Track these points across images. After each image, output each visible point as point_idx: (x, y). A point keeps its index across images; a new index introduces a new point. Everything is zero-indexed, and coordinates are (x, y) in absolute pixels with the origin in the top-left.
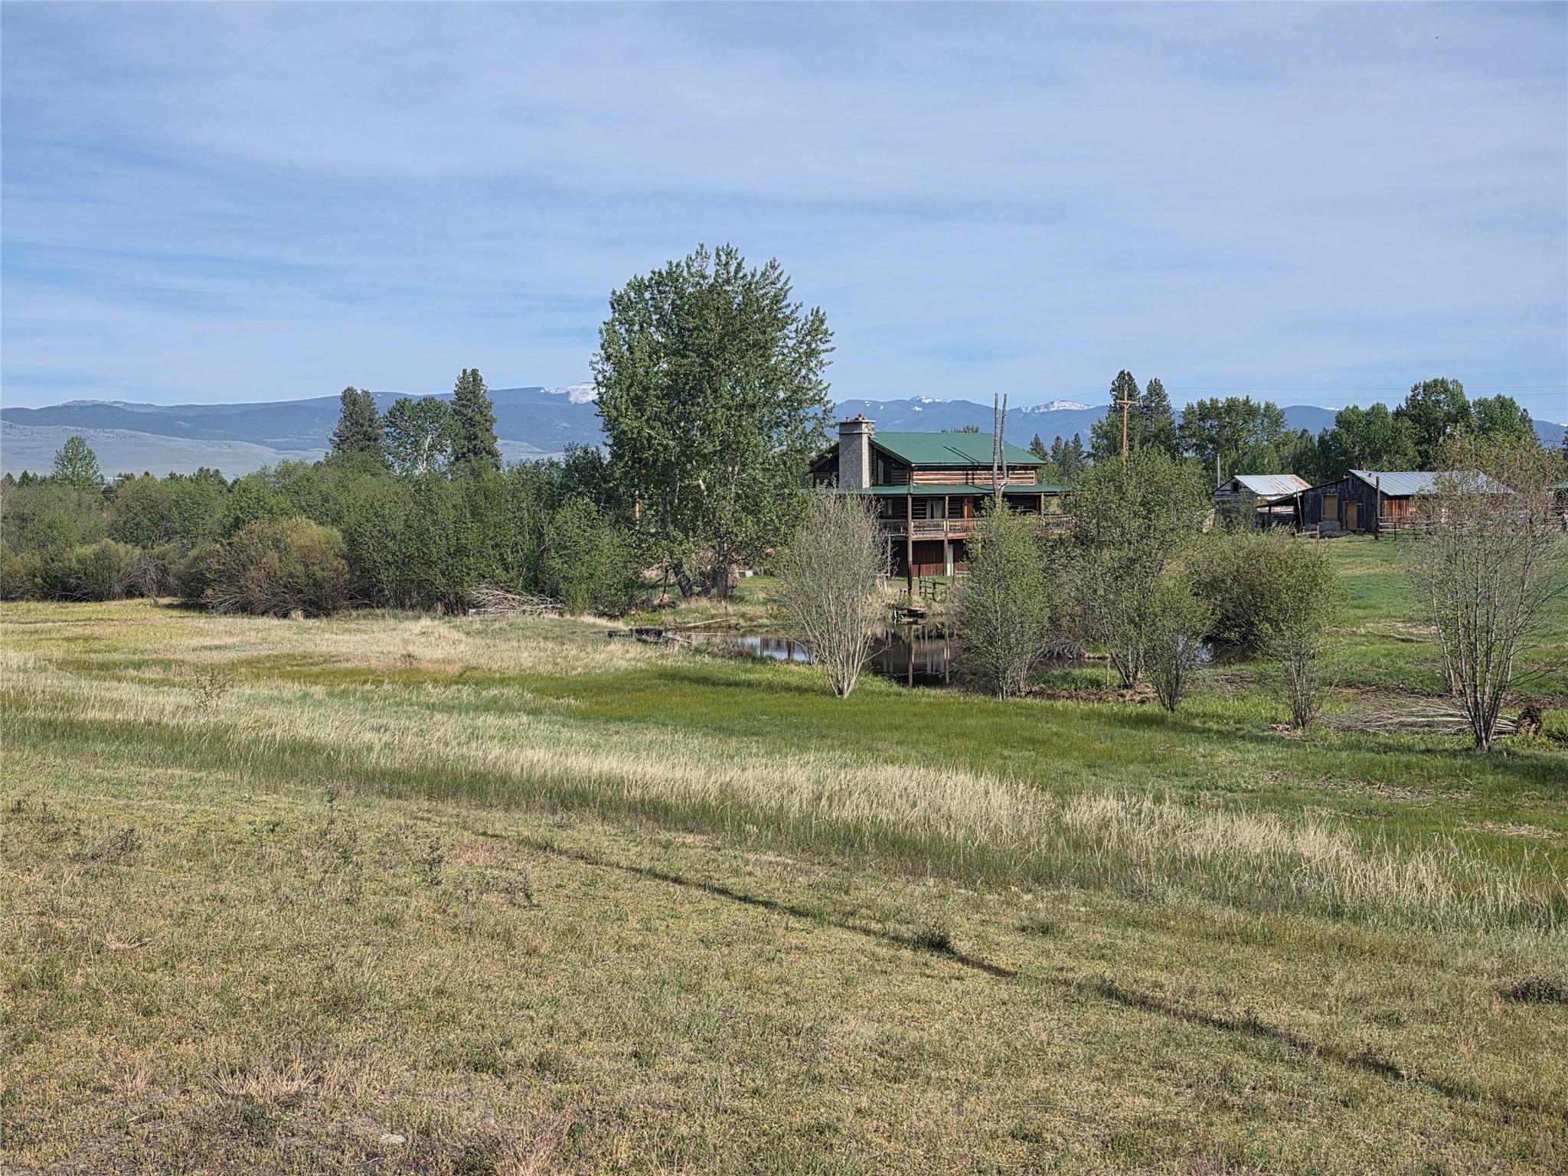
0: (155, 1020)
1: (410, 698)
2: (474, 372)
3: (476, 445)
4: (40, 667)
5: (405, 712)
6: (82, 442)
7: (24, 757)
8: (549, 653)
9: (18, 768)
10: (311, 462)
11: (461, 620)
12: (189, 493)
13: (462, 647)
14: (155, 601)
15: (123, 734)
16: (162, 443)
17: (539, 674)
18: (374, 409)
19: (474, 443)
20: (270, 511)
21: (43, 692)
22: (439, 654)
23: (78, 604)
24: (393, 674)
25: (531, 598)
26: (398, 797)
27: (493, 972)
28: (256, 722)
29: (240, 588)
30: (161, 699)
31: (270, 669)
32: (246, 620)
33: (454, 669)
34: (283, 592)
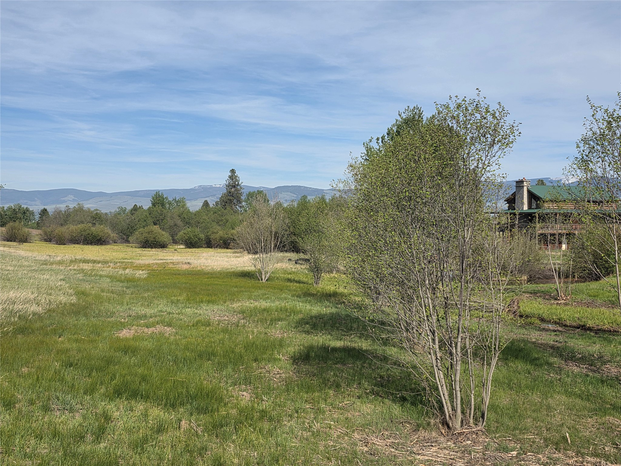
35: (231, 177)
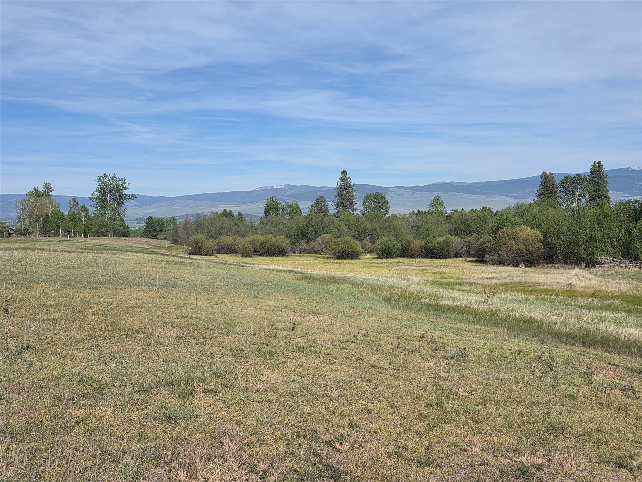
0: (480, 425)
1: (571, 303)
2: (599, 163)
3: (599, 194)
4: (425, 283)
5: (569, 308)
6: (439, 198)
7: (422, 317)
8: (634, 286)
9: (421, 321)
10: (528, 203)
11: (592, 270)
12: (479, 216)
13: (594, 281)
14: (466, 259)
15: (457, 310)
16: (469, 197)
17: (630, 295)
18: (554, 180)
19: (598, 193)
20: (511, 224)
21: (427, 293)
22: (583, 284)
23: (437, 260)
24: (563, 292)
25: (625, 261)
26: (569, 344)
27: (621, 425)
28: (507, 309)
29: (499, 254)
30: (470, 298)
31: (511, 288)
32: (501, 267)
33: (590, 291)
34: (516, 256)
35: (342, 179)
